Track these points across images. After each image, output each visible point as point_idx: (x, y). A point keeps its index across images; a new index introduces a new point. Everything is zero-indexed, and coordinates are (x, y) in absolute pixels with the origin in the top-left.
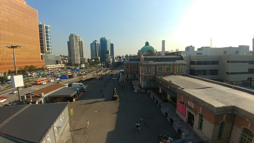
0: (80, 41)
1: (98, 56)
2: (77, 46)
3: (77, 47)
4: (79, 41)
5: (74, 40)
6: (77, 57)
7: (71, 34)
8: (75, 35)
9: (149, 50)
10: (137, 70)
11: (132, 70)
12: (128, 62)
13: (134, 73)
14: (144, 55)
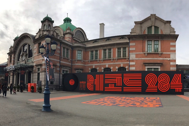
9: (80, 32)
10: (71, 64)
11: (61, 62)
12: (55, 34)
13: (65, 70)
14: (74, 36)
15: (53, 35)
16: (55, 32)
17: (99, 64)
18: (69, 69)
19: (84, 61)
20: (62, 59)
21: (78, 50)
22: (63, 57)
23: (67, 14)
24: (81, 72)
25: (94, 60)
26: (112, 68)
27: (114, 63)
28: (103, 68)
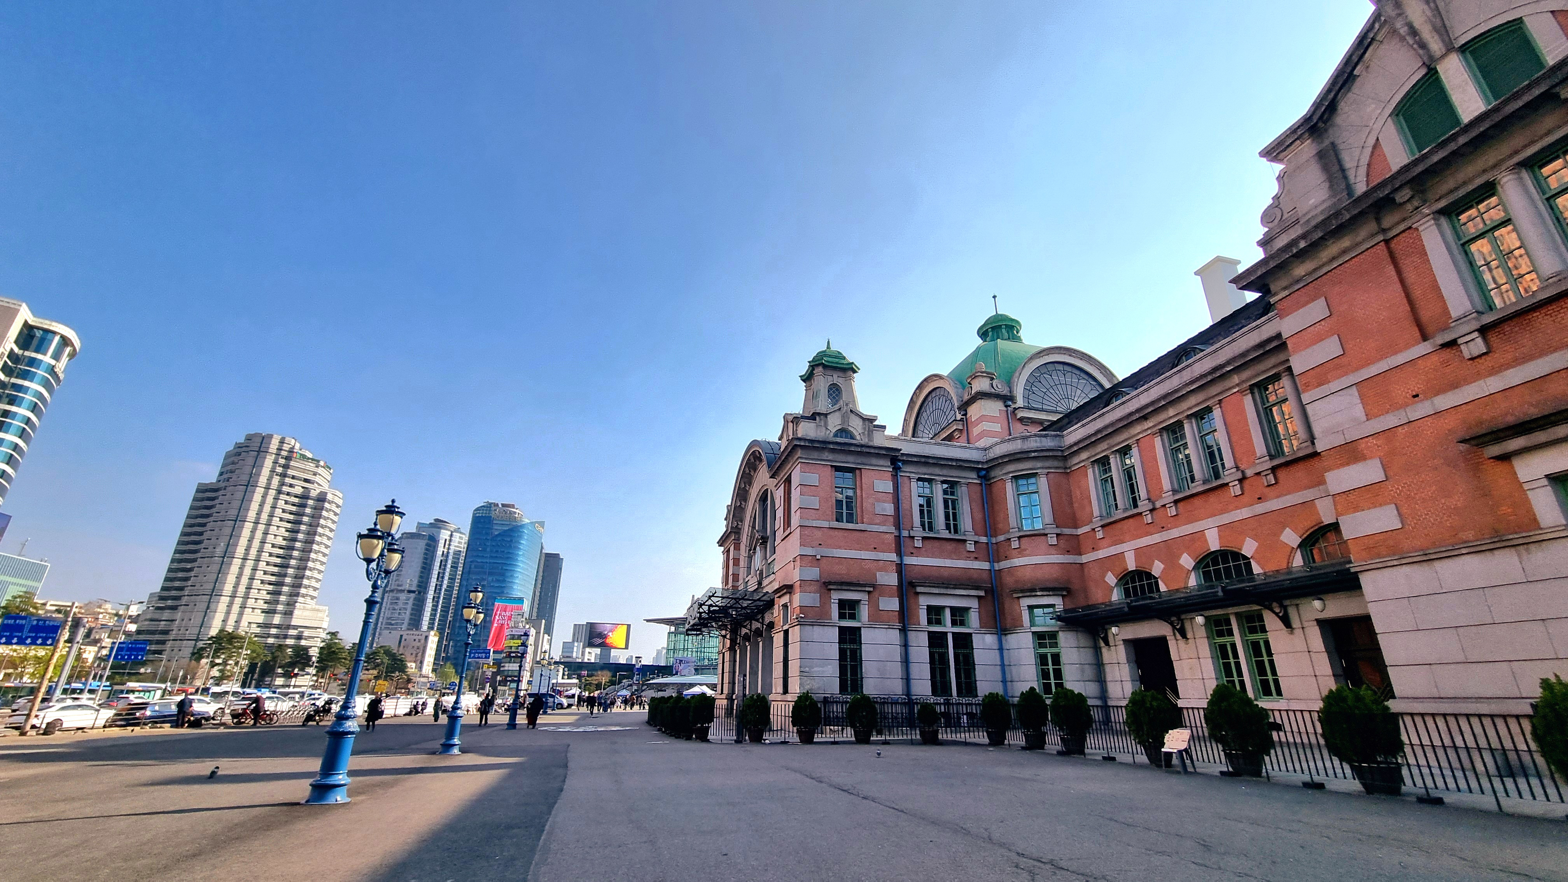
0: (313, 494)
1: (425, 627)
2: (268, 524)
3: (266, 533)
4: (298, 490)
5: (263, 480)
6: (236, 608)
7: (249, 438)
8: (282, 442)
9: (1060, 367)
10: (986, 566)
11: (908, 560)
12: (856, 427)
13: (943, 608)
14: (1020, 402)
15: (843, 432)
16: (852, 416)
17: (1156, 538)
18: (979, 597)
19: (1067, 531)
20: (918, 544)
21: (1016, 478)
22: (918, 532)
23: (994, 297)
24: (1053, 606)
25: (1119, 514)
26: (1249, 548)
27: (1260, 508)
28: (1187, 561)
